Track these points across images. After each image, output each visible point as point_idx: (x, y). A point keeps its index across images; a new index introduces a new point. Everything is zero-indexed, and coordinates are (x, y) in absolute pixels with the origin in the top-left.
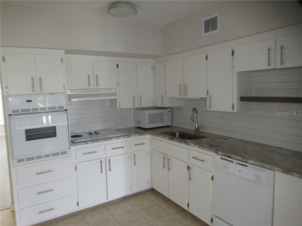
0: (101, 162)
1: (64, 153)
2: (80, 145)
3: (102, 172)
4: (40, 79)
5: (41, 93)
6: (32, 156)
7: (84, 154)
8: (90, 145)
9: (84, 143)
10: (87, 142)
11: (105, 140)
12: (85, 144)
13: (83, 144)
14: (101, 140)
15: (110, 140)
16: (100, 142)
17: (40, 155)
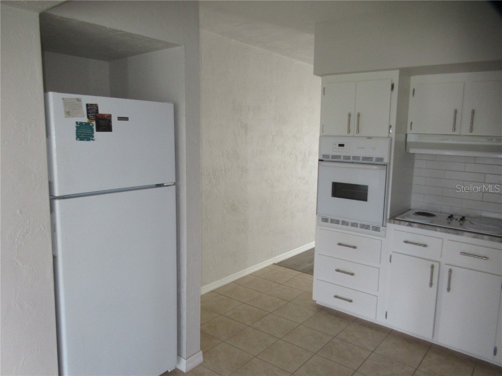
0: (433, 267)
1: (376, 229)
2: (399, 224)
3: (431, 284)
4: (359, 115)
5: (357, 135)
6: (337, 218)
7: (406, 242)
8: (415, 230)
9: (407, 223)
10: (412, 224)
11: (446, 230)
12: (408, 226)
13: (404, 225)
14: (438, 229)
15: (458, 234)
16: (436, 231)
17: (346, 220)
